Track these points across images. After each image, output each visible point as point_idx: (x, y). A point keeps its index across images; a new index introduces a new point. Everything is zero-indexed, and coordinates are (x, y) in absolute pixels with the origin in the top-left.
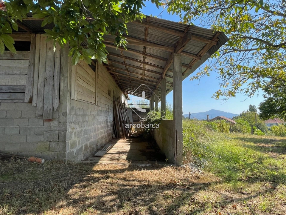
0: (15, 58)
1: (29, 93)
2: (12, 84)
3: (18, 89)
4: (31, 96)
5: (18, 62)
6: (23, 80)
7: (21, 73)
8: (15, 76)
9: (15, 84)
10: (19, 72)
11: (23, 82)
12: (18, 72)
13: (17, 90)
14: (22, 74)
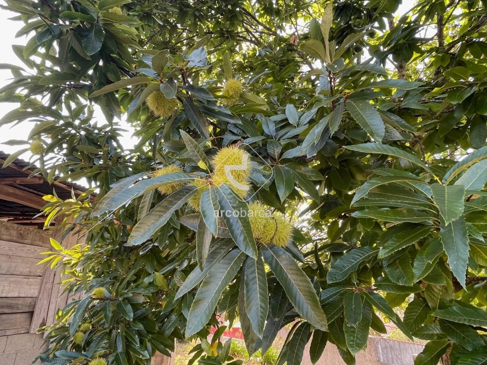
0: (26, 241)
1: (42, 313)
2: (9, 295)
3: (20, 306)
4: (44, 319)
5: (29, 250)
6: (32, 287)
7: (30, 272)
8: (19, 279)
9: (16, 296)
10: (28, 269)
11: (32, 291)
12: (26, 271)
13: (18, 308)
14: (32, 274)
